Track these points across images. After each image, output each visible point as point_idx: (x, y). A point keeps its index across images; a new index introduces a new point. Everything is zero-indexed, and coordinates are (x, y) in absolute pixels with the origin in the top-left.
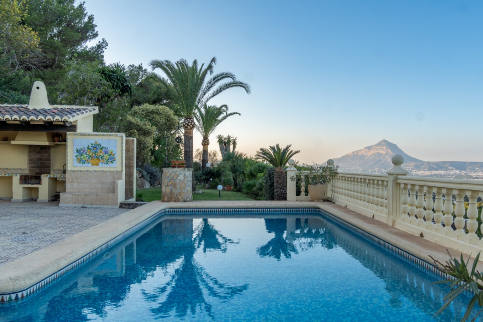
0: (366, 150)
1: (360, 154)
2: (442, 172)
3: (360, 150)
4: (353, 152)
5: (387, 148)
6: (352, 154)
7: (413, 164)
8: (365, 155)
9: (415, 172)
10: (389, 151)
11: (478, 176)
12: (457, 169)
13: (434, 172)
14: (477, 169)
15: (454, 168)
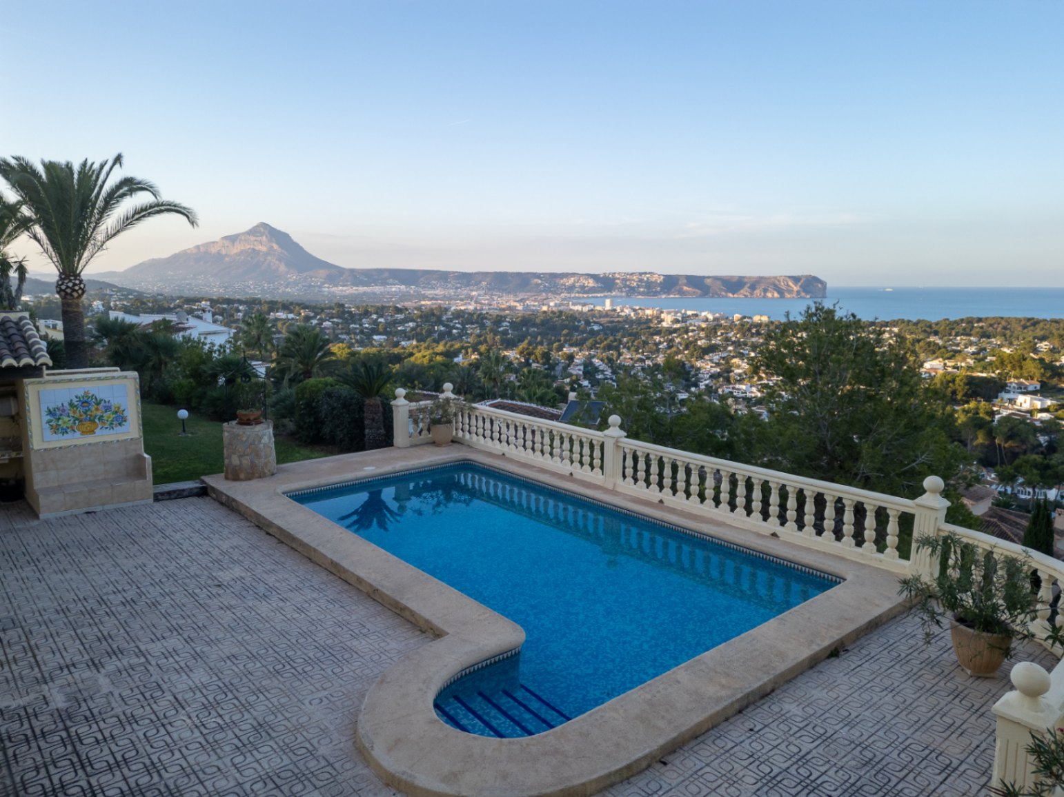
0: (227, 243)
1: (213, 250)
2: (377, 289)
3: (213, 243)
4: (198, 247)
5: (270, 241)
6: (195, 251)
7: (323, 273)
8: (223, 252)
9: (328, 288)
10: (275, 246)
11: (436, 295)
12: (402, 283)
13: (362, 289)
14: (434, 282)
15: (396, 282)
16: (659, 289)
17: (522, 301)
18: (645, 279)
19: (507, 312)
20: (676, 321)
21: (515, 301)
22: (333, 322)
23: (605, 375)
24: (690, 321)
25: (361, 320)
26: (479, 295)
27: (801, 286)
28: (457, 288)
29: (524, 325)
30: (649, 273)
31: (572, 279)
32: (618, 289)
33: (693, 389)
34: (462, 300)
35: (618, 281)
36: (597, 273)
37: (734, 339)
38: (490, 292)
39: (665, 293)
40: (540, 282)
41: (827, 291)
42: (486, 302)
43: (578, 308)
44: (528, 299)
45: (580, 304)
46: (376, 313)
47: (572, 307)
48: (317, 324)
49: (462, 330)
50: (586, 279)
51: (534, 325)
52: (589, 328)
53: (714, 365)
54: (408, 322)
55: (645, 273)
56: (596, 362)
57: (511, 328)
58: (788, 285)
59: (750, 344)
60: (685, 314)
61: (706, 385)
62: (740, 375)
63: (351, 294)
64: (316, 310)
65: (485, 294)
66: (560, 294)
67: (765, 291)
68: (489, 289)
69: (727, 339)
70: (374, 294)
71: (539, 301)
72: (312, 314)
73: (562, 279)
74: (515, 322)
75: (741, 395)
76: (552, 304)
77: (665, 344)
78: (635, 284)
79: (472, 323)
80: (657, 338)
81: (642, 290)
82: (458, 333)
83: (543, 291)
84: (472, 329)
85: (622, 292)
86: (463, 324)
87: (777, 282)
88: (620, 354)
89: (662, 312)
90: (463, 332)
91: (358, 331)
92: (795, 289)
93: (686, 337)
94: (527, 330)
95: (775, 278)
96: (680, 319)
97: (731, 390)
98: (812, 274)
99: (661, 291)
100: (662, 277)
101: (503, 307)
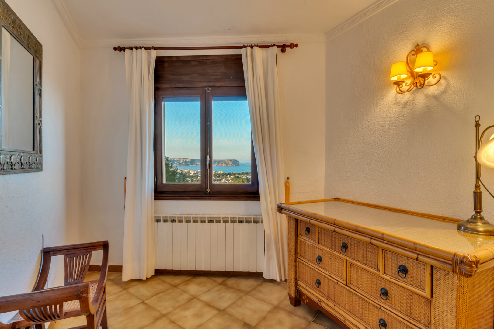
16: (189, 163)
18: (185, 160)
20: (195, 174)
27: (232, 163)
30: (186, 158)
32: (176, 163)
35: (175, 161)
39: (191, 165)
41: (240, 164)
55: (185, 158)
58: (229, 162)
59: (217, 180)
60: (198, 171)
67: (222, 164)
81: (184, 164)
85: (177, 164)
87: (225, 161)
89: (190, 171)
92: (231, 163)
93: (197, 178)
95: (225, 160)
96: (196, 173)
98: (235, 159)
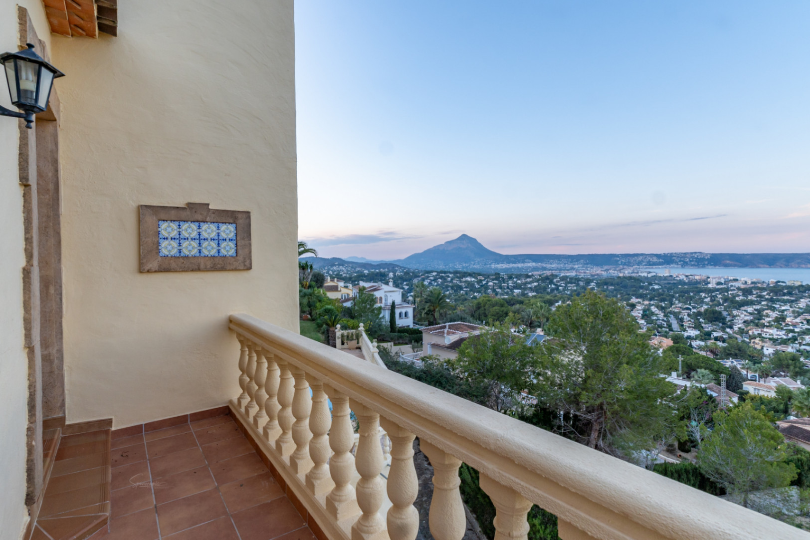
0: (448, 245)
1: (441, 249)
2: (520, 265)
3: (442, 245)
5: (467, 243)
7: (492, 257)
8: (446, 249)
9: (494, 265)
10: (470, 246)
11: (553, 267)
12: (534, 261)
13: (511, 265)
14: (552, 260)
15: (531, 261)
17: (607, 270)
19: (596, 277)
21: (602, 271)
22: (494, 283)
23: (658, 317)
24: (731, 284)
25: (508, 281)
26: (578, 267)
28: (565, 264)
29: (605, 285)
31: (641, 257)
33: (728, 330)
34: (568, 270)
36: (659, 253)
37: (767, 297)
38: (586, 266)
40: (618, 259)
42: (582, 271)
43: (645, 275)
44: (610, 269)
45: (646, 272)
46: (516, 278)
47: (640, 274)
48: (485, 284)
49: (565, 287)
50: (651, 257)
51: (612, 285)
52: (651, 287)
53: (748, 314)
54: (533, 283)
56: (653, 309)
57: (596, 286)
61: (739, 328)
62: (769, 322)
63: (506, 268)
64: (485, 277)
65: (583, 267)
66: (632, 266)
68: (585, 264)
69: (761, 296)
70: (518, 268)
71: (617, 271)
72: (483, 279)
73: (633, 257)
74: (599, 283)
75: (768, 336)
76: (627, 272)
77: (709, 298)
78: (688, 260)
79: (572, 283)
80: (703, 295)
82: (563, 289)
83: (621, 264)
84: (572, 287)
86: (566, 284)
88: (672, 304)
90: (565, 288)
91: (506, 287)
94: (607, 287)
97: (760, 332)
99: (708, 263)
100: (709, 255)
101: (594, 274)
